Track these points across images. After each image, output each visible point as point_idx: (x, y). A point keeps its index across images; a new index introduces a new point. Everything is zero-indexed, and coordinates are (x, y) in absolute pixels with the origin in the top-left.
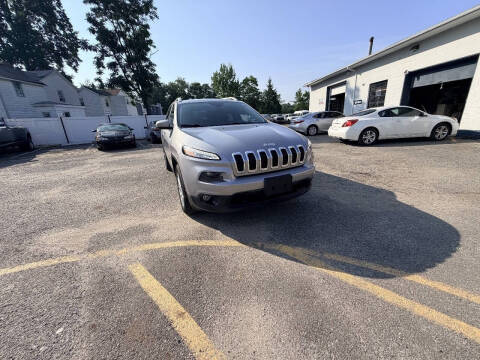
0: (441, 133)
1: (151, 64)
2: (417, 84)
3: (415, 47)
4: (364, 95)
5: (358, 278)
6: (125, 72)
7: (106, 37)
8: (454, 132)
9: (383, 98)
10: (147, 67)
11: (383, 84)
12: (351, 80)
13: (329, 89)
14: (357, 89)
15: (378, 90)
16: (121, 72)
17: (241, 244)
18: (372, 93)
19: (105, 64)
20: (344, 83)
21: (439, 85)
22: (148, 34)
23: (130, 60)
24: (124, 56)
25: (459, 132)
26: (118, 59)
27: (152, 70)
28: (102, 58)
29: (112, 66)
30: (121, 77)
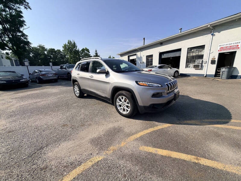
0: (176, 75)
2: (163, 57)
3: (161, 44)
4: (144, 60)
8: (179, 74)
9: (152, 61)
10: (21, 36)
11: (151, 56)
12: (139, 54)
14: (141, 57)
15: (150, 58)
18: (147, 59)
20: (136, 55)
21: (170, 58)
22: (21, 17)
25: (180, 74)
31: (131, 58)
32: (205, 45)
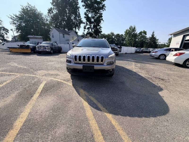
1: (101, 27)
5: (89, 106)
6: (92, 30)
7: (88, 19)
10: (99, 28)
13: (184, 37)
16: (90, 30)
19: (86, 28)
23: (94, 26)
26: (91, 26)
28: (86, 26)
29: (88, 28)
30: (90, 32)
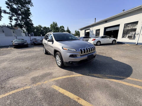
0: (114, 42)
1: (30, 20)
2: (107, 30)
3: (106, 21)
4: (94, 33)
5: (117, 80)
6: (21, 22)
7: (13, 10)
8: (116, 42)
9: (99, 33)
11: (99, 30)
12: (91, 28)
13: (85, 31)
14: (92, 31)
16: (19, 22)
17: (82, 75)
18: (96, 32)
19: (13, 19)
20: (89, 29)
21: (112, 31)
22: (29, 11)
24: (21, 17)
25: (117, 42)
26: (18, 18)
27: (31, 22)
28: (12, 17)
29: (16, 19)
30: (19, 23)
31: (87, 31)
32: (138, 21)
